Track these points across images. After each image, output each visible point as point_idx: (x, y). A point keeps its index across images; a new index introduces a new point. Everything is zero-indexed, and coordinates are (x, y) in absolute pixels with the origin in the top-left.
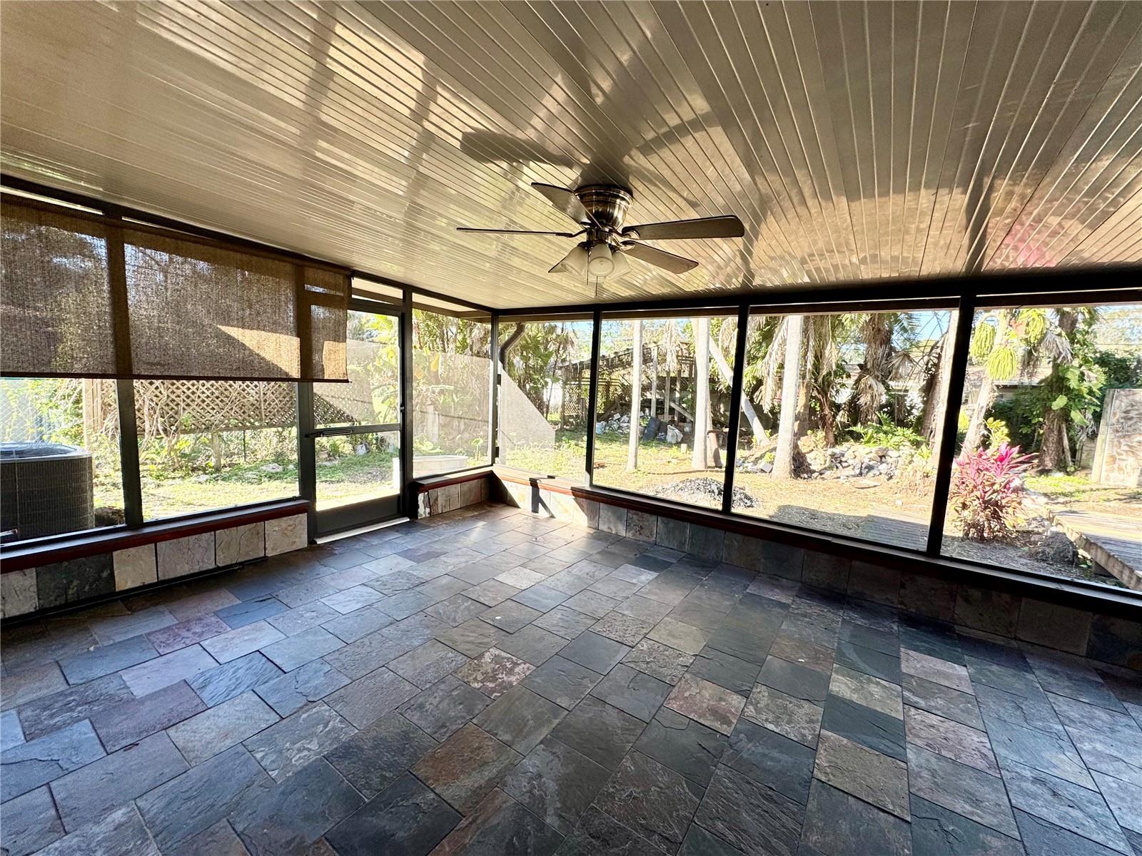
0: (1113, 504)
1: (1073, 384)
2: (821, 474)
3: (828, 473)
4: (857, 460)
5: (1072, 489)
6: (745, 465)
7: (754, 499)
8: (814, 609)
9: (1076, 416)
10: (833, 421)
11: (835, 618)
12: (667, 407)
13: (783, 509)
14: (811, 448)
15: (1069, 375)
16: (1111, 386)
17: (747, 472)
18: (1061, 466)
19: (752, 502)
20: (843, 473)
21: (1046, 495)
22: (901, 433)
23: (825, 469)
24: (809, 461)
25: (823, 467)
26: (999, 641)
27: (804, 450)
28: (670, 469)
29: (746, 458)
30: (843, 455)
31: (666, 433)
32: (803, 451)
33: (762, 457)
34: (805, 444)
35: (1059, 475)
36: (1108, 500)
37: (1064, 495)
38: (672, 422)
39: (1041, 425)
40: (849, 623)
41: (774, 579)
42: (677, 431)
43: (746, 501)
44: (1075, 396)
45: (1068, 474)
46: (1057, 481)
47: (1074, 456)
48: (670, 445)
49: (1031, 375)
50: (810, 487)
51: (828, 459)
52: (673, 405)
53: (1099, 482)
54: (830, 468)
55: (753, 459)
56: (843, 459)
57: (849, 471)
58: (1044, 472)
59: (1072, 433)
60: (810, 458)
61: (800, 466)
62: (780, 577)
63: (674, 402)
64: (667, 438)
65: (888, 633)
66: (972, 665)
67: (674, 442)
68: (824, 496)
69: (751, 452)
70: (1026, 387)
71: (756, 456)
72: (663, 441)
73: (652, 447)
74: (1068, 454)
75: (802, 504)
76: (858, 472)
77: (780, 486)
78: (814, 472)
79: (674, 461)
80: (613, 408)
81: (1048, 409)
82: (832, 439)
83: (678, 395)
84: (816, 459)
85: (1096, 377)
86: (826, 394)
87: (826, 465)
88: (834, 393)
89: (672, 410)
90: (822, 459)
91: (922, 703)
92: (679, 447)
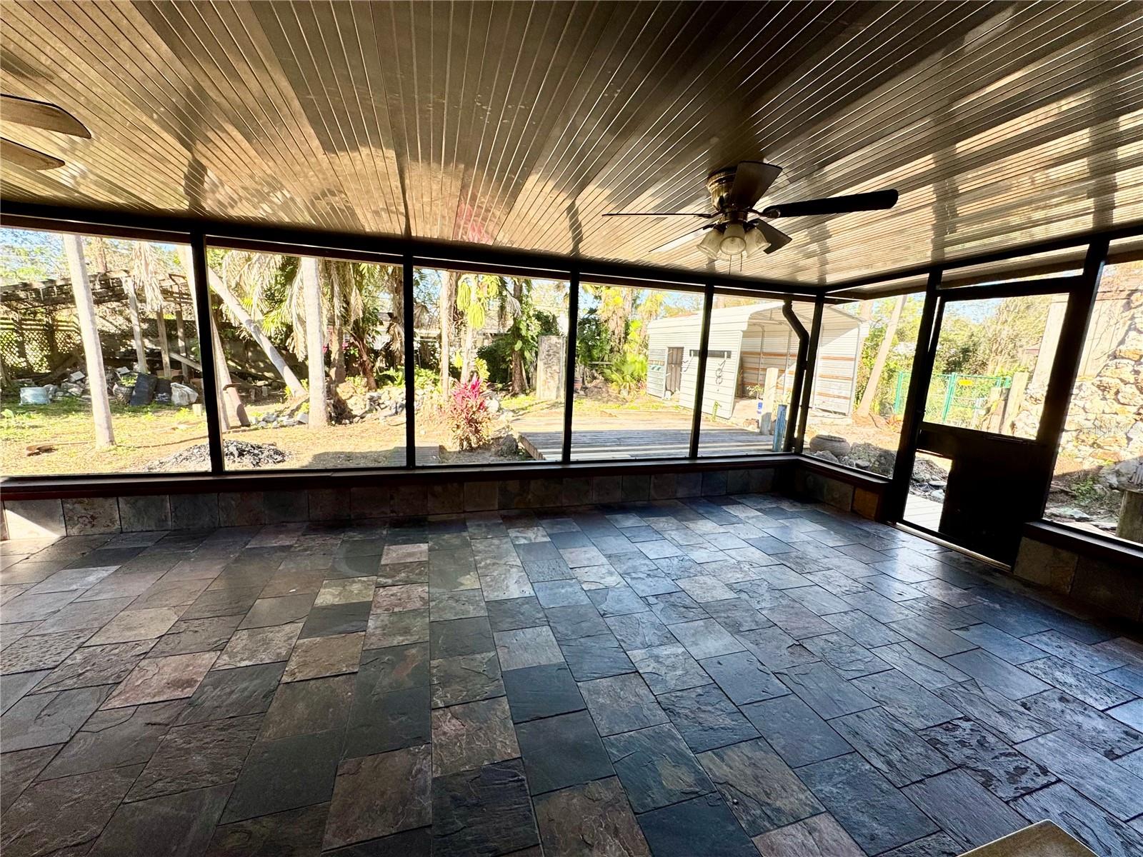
0: (544, 411)
1: (524, 332)
2: (362, 418)
3: (369, 416)
4: (392, 401)
5: (527, 405)
6: (279, 419)
7: (287, 453)
8: (316, 541)
9: (527, 354)
10: (373, 367)
11: (335, 543)
12: (166, 359)
13: (317, 457)
14: (350, 394)
15: (521, 327)
16: (543, 334)
17: (282, 426)
18: (523, 391)
19: (283, 456)
20: (381, 414)
21: (513, 411)
22: (424, 374)
23: (366, 412)
24: (350, 406)
25: (364, 411)
26: (454, 517)
27: (344, 396)
28: (176, 437)
29: (281, 412)
30: (380, 398)
31: (170, 393)
32: (344, 398)
33: (298, 408)
34: (343, 390)
35: (522, 396)
36: (542, 409)
37: (523, 409)
38: (180, 379)
39: (511, 361)
40: (347, 541)
41: (280, 527)
42: (187, 389)
43: (276, 457)
44: (525, 340)
45: (527, 395)
46: (522, 400)
47: (529, 382)
48: (178, 407)
49: (504, 327)
50: (348, 432)
51: (368, 402)
52: (175, 356)
53: (540, 399)
54: (370, 411)
55: (288, 411)
56: (381, 402)
57: (387, 412)
58: (515, 395)
59: (527, 367)
60: (350, 403)
61: (340, 413)
62: (288, 522)
63: (178, 352)
64: (173, 398)
65: (378, 539)
66: (431, 539)
67: (185, 403)
68: (362, 437)
69: (286, 405)
70: (501, 335)
71: (291, 408)
72: (168, 404)
73: (146, 412)
74: (526, 381)
75: (338, 449)
76: (394, 411)
77: (317, 435)
78: (356, 416)
79: (183, 427)
80: (68, 364)
81: (513, 350)
82: (373, 384)
83: (181, 343)
84: (356, 405)
85: (536, 327)
86: (363, 341)
87: (367, 409)
88: (371, 340)
89: (175, 364)
90: (362, 403)
91: (389, 581)
92: (191, 409)
